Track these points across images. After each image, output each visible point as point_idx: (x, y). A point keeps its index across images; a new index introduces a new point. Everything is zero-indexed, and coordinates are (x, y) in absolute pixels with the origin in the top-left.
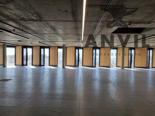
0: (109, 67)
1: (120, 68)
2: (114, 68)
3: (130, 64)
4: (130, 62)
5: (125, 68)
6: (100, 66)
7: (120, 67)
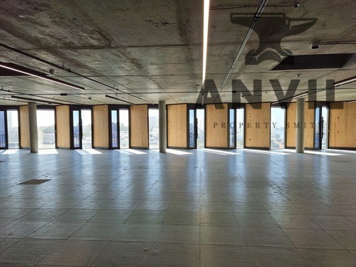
0: (268, 149)
1: (294, 151)
2: (278, 152)
3: (317, 142)
4: (317, 136)
5: (305, 152)
6: (245, 147)
7: (294, 148)
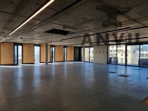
0: (33, 64)
3: (51, 60)
4: (51, 58)
5: (48, 64)
6: (23, 64)
7: (44, 63)
